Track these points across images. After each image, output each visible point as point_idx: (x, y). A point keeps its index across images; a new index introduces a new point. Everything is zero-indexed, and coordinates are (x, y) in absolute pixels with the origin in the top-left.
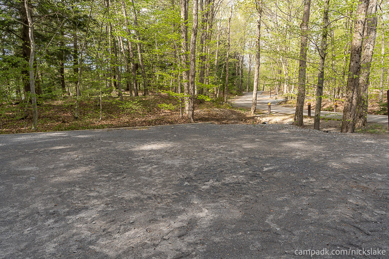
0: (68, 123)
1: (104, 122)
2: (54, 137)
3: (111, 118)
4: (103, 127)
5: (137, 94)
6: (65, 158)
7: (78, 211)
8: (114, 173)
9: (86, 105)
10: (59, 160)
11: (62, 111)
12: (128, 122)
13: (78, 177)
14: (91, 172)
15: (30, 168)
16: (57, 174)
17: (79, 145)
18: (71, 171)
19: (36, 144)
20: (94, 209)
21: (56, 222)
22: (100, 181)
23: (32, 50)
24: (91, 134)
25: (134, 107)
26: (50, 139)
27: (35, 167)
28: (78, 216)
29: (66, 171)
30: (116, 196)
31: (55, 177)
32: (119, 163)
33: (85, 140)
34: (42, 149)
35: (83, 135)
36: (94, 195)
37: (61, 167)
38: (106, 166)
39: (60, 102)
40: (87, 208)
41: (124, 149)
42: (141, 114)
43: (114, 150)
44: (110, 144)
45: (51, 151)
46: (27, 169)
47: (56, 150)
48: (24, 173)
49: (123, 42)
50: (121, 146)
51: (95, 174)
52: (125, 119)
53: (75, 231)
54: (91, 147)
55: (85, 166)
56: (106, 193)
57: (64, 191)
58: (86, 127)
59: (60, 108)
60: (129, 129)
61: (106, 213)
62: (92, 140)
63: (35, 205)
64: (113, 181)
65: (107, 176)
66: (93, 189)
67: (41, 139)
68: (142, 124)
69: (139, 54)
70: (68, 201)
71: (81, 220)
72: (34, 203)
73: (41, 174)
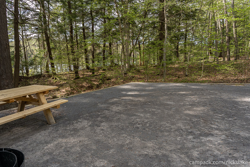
0: (181, 78)
1: (204, 79)
2: (178, 86)
3: (209, 76)
4: (204, 82)
5: (229, 60)
6: (189, 99)
7: (207, 135)
8: (225, 115)
9: (192, 67)
10: (185, 101)
11: (178, 71)
12: (222, 80)
13: (200, 113)
14: (209, 111)
15: (171, 103)
16: (187, 109)
17: (195, 92)
18: (195, 108)
19: (170, 89)
20: (219, 137)
21: (194, 138)
22: (216, 119)
23: (166, 36)
24: (200, 86)
25: (228, 69)
26: (176, 87)
27: (173, 103)
28: (208, 139)
29: (191, 107)
30: (232, 131)
31: (185, 110)
32: (228, 108)
33: (198, 89)
34: (174, 93)
35: (194, 86)
36: (215, 127)
37: (187, 105)
38: (218, 109)
39: (176, 66)
40: (212, 135)
41: (228, 99)
42: (233, 74)
43: (220, 99)
44: (216, 94)
45: (179, 94)
46: (169, 103)
47: (181, 94)
48: (168, 105)
49: (220, 22)
50: (225, 96)
51: (211, 113)
52: (220, 77)
53: (208, 148)
54: (203, 95)
55: (203, 107)
56: (224, 128)
57: (194, 120)
58: (193, 81)
59: (177, 69)
60: (227, 84)
61: (229, 142)
62: (202, 90)
63: (179, 125)
64: (226, 120)
65: (221, 116)
66: (213, 123)
67: (171, 87)
68: (235, 81)
69: (234, 29)
70: (198, 127)
71: (210, 141)
72: (178, 123)
73: (177, 107)
